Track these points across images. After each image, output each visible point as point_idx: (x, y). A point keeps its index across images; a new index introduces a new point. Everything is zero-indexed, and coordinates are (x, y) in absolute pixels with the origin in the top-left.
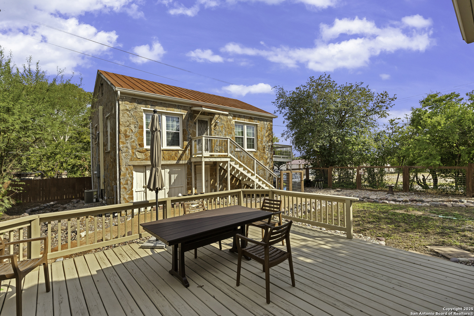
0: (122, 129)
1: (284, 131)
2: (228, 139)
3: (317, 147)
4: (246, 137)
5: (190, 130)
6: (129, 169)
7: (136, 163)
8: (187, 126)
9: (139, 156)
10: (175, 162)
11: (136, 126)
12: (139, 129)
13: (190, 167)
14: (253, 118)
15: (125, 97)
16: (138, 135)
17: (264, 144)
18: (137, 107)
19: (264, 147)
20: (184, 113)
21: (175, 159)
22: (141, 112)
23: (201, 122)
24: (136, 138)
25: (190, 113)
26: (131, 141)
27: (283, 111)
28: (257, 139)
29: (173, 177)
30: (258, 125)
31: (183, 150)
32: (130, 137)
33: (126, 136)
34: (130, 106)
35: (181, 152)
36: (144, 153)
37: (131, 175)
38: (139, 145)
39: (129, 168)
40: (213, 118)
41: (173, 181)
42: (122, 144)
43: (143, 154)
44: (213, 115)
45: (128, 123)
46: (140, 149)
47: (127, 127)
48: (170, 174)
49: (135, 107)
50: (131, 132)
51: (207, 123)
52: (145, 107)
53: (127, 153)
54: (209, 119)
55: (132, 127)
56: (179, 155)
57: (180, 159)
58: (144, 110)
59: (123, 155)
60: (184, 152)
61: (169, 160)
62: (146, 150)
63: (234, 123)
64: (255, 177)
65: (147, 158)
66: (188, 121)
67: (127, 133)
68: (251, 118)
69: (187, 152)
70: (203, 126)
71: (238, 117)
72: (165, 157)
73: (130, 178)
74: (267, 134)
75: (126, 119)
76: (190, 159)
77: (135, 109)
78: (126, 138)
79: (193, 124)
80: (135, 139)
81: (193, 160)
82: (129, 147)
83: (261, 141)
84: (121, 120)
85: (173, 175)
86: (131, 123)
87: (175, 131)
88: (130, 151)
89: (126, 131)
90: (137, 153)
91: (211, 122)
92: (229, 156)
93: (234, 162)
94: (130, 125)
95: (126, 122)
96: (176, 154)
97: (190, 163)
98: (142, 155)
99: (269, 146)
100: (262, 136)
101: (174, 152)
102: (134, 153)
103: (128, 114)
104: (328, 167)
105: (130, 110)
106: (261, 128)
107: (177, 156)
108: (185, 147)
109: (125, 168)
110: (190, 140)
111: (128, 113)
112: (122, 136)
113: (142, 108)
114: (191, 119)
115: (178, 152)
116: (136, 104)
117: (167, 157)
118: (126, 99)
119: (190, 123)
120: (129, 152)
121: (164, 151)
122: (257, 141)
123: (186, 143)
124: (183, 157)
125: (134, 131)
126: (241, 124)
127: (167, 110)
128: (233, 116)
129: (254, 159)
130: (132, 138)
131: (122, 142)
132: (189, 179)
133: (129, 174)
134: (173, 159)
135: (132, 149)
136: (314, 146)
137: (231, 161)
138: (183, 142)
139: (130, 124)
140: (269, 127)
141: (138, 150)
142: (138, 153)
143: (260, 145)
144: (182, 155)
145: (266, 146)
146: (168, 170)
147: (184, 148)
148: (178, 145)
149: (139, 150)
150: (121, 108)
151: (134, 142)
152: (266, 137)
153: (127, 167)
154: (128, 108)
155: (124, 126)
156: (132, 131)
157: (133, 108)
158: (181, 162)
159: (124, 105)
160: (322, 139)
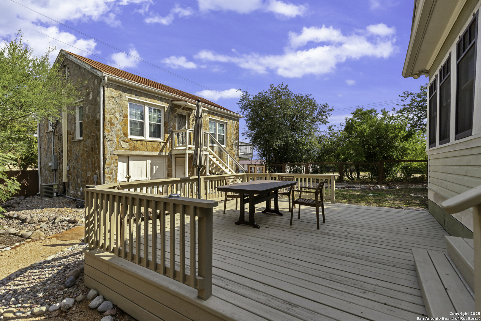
0: (108, 116)
1: (245, 131)
2: (207, 133)
3: (276, 146)
4: (217, 134)
5: (171, 123)
6: (114, 158)
7: (121, 152)
8: (169, 119)
9: (124, 145)
10: (157, 153)
11: (121, 115)
12: (124, 117)
13: (171, 159)
14: (224, 117)
15: (111, 83)
16: (123, 124)
17: (232, 141)
18: (123, 95)
19: (233, 144)
20: (166, 106)
21: (157, 150)
22: (126, 101)
23: (181, 117)
24: (120, 127)
25: (172, 107)
26: (116, 129)
27: (245, 112)
28: (227, 136)
29: (155, 168)
30: (228, 124)
31: (165, 142)
32: (116, 125)
33: (111, 124)
34: (115, 94)
35: (162, 144)
36: (129, 143)
37: (116, 165)
38: (124, 134)
39: (114, 157)
40: (191, 113)
41: (154, 172)
42: (107, 132)
43: (127, 143)
44: (191, 110)
45: (113, 111)
46: (125, 139)
47: (113, 114)
48: (152, 165)
49: (120, 95)
50: (116, 120)
51: (186, 117)
52: (130, 96)
53: (112, 142)
54: (187, 114)
55: (117, 115)
56: (161, 147)
57: (161, 151)
58: (128, 99)
59: (107, 144)
60: (166, 143)
61: (152, 151)
62: (131, 140)
63: (208, 120)
64: (228, 170)
65: (132, 148)
66: (169, 114)
67: (113, 121)
68: (222, 117)
69: (169, 144)
70: (182, 120)
71: (212, 115)
72: (148, 148)
73: (114, 168)
74: (235, 132)
75: (111, 106)
76: (171, 152)
77: (121, 97)
78: (111, 126)
79: (174, 118)
80: (120, 128)
81: (174, 152)
82: (114, 135)
83: (230, 138)
84: (106, 107)
85: (154, 166)
86: (116, 111)
87: (157, 123)
88: (115, 140)
89: (111, 119)
90: (121, 142)
91: (189, 116)
92: (208, 149)
93: (212, 155)
94: (115, 113)
95: (111, 110)
96: (158, 145)
97: (171, 155)
98: (126, 144)
99: (236, 143)
100: (231, 134)
101: (156, 144)
102: (118, 142)
103: (113, 101)
104: (283, 164)
105: (116, 98)
106: (230, 126)
107: (159, 148)
108: (166, 139)
109: (110, 157)
110: (171, 132)
111: (113, 100)
112: (107, 123)
113: (127, 97)
114: (172, 113)
115: (160, 144)
116: (121, 92)
117: (150, 148)
118: (111, 85)
119: (171, 116)
120: (114, 141)
121: (148, 142)
122: (227, 138)
123: (167, 135)
124: (165, 149)
125: (119, 119)
126: (213, 121)
127: (150, 101)
128: (207, 112)
129: (228, 153)
130: (117, 126)
131: (107, 130)
132: (170, 171)
133: (113, 164)
134: (156, 150)
135: (117, 138)
136: (274, 144)
137: (209, 154)
138: (165, 134)
139: (115, 112)
140: (236, 126)
141: (123, 139)
142: (123, 142)
143: (229, 142)
144: (164, 147)
145: (234, 144)
146: (150, 161)
147: (166, 140)
148: (159, 136)
149: (124, 139)
150: (107, 94)
151: (118, 130)
152: (234, 135)
153: (111, 156)
154: (113, 95)
155: (109, 114)
156: (117, 119)
157: (118, 95)
158: (163, 154)
159: (110, 92)
160: (280, 139)
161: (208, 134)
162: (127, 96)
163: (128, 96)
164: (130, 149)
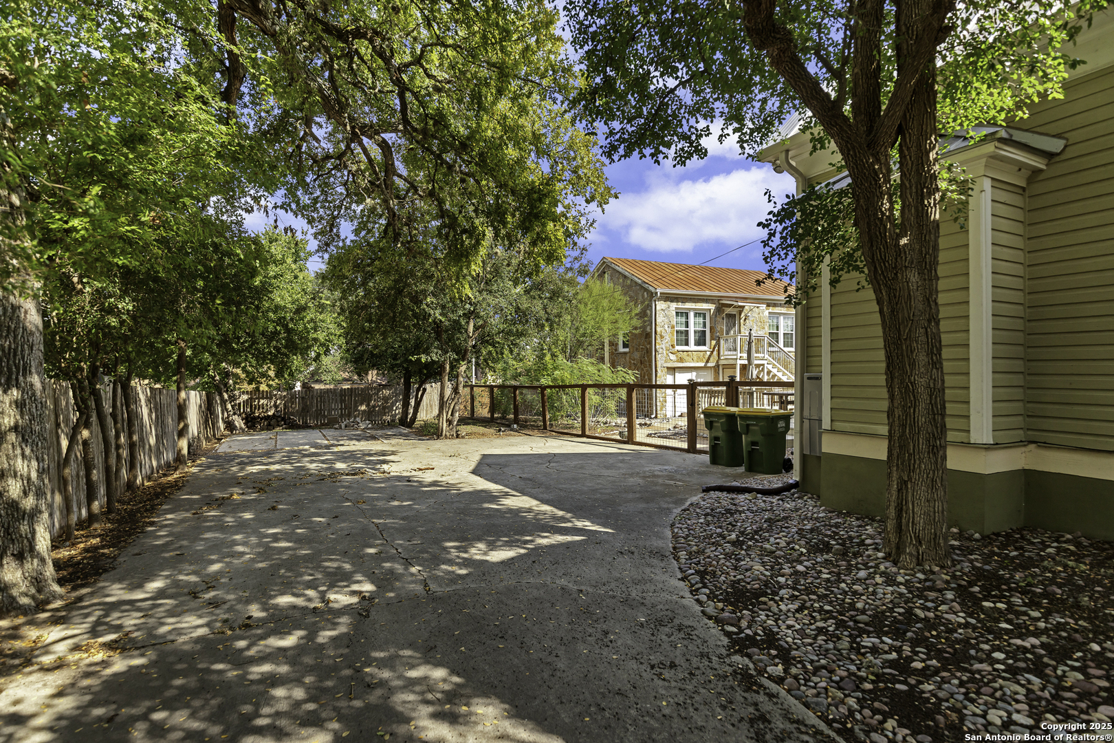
0: (659, 329)
4: (781, 333)
5: (717, 327)
6: (664, 371)
7: (669, 365)
8: (715, 322)
9: (673, 357)
10: (702, 364)
11: (669, 326)
12: (672, 328)
13: (718, 371)
15: (661, 296)
16: (671, 335)
18: (670, 305)
20: (712, 307)
22: (673, 310)
23: (731, 317)
25: (719, 308)
26: (665, 341)
31: (711, 350)
32: (665, 337)
33: (662, 337)
34: (664, 306)
35: (708, 353)
37: (665, 377)
38: (672, 346)
39: (664, 369)
40: (743, 310)
42: (658, 345)
43: (675, 355)
44: (742, 307)
45: (663, 324)
46: (673, 350)
47: (662, 327)
49: (668, 306)
50: (665, 332)
51: (735, 317)
52: (677, 305)
53: (662, 355)
56: (706, 357)
57: (707, 362)
58: (676, 308)
59: (659, 357)
60: (712, 352)
61: (698, 362)
62: (677, 351)
63: (767, 313)
67: (663, 334)
69: (715, 353)
70: (730, 321)
71: (773, 306)
72: (694, 359)
73: (664, 380)
75: (661, 319)
76: (717, 362)
77: (669, 308)
78: (661, 339)
79: (721, 320)
80: (668, 340)
81: (721, 362)
82: (664, 348)
84: (658, 321)
86: (665, 323)
87: (702, 330)
88: (665, 353)
89: (661, 332)
91: (740, 316)
94: (665, 326)
95: (661, 323)
96: (703, 355)
97: (718, 366)
101: (702, 353)
102: (667, 354)
103: (663, 314)
105: (665, 310)
107: (704, 358)
108: (712, 347)
109: (661, 370)
110: (717, 338)
112: (658, 337)
114: (718, 315)
115: (706, 353)
116: (669, 303)
117: (696, 359)
118: (661, 298)
119: (718, 319)
121: (693, 353)
123: (714, 342)
124: (711, 358)
125: (667, 331)
126: (775, 315)
127: (695, 306)
130: (666, 339)
131: (658, 343)
133: (663, 376)
134: (702, 361)
135: (667, 350)
137: (768, 364)
138: (710, 341)
141: (671, 351)
142: (671, 354)
144: (710, 356)
146: (695, 374)
148: (707, 345)
150: (658, 308)
151: (667, 342)
153: (662, 368)
154: (663, 308)
155: (660, 327)
157: (666, 307)
158: (709, 365)
159: (661, 305)
162: (674, 305)
164: (678, 361)
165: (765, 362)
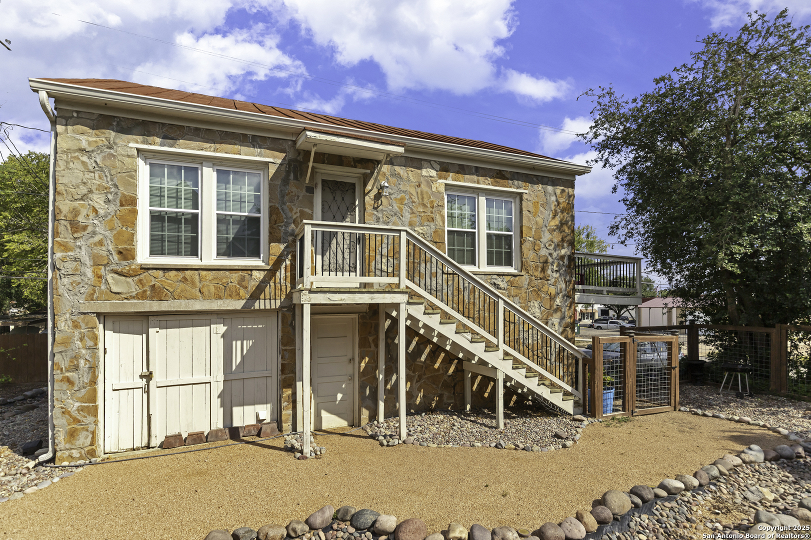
0: (64, 206)
2: (399, 231)
4: (483, 232)
5: (291, 210)
6: (83, 325)
7: (106, 307)
8: (283, 196)
9: (116, 284)
10: (239, 305)
11: (110, 197)
12: (122, 205)
13: (290, 319)
14: (508, 176)
15: (77, 112)
16: (117, 223)
17: (544, 252)
18: (117, 141)
19: (546, 262)
20: (274, 159)
21: (238, 294)
22: (128, 156)
23: (336, 187)
24: (108, 233)
25: (295, 160)
26: (92, 240)
28: (522, 237)
29: (239, 349)
30: (525, 196)
31: (268, 267)
32: (90, 229)
33: (75, 227)
34: (91, 139)
35: (259, 276)
36: (136, 278)
37: (90, 343)
38: (120, 253)
39: (83, 320)
40: (372, 173)
41: (237, 359)
42: (62, 251)
43: (130, 280)
44: (370, 165)
45: (83, 190)
46: (124, 266)
47: (82, 199)
48: (228, 339)
49: (109, 141)
50: (92, 215)
51: (354, 189)
52: (143, 142)
53: (78, 278)
54: (359, 178)
55: (98, 200)
56: (252, 285)
57: (255, 296)
58: (138, 150)
59: (63, 284)
60: (272, 272)
61: (220, 298)
62: (142, 269)
63: (442, 189)
64: (500, 354)
65: (145, 291)
66: (286, 181)
67: (81, 219)
68: (500, 176)
69: (282, 274)
70: (339, 198)
71: (458, 172)
72: (205, 290)
73: (84, 351)
74: (555, 222)
75: (77, 177)
76: (289, 296)
77: (110, 148)
78: (76, 232)
79: (303, 193)
80: (106, 237)
82: (86, 259)
83: (534, 244)
84: (61, 180)
85: (239, 343)
86: (94, 189)
87: (246, 214)
88: (89, 273)
89: (76, 212)
90: (110, 277)
91: (365, 185)
92: (403, 286)
93: (422, 307)
94: (90, 196)
95: (76, 187)
96: (243, 279)
97: (290, 307)
98: (128, 283)
99: (562, 258)
100: (539, 229)
101: (235, 276)
102: (100, 277)
103: (83, 162)
104: (773, 326)
105: (93, 151)
106: (535, 204)
107: (246, 288)
108: (273, 258)
109: (70, 323)
110: (290, 238)
111: (85, 159)
112: (64, 227)
113: (131, 145)
114: (296, 178)
115: (251, 275)
116: (113, 134)
117: (213, 290)
118: (78, 117)
119: (294, 189)
120: (85, 275)
121: (203, 273)
122: (521, 244)
123: (278, 248)
124: (267, 290)
125: (101, 212)
126: (466, 192)
127: (215, 151)
128: (438, 167)
129: (498, 297)
130: (94, 233)
131: (61, 245)
132: (287, 355)
133: (81, 340)
134: (234, 295)
135: (96, 264)
137: (409, 303)
138: (270, 244)
139: (90, 191)
140: (561, 200)
141: (115, 267)
142: (116, 276)
143: (530, 255)
144: (264, 283)
145: (550, 260)
146: (222, 329)
147: (271, 263)
148: (256, 253)
149: (119, 269)
150: (63, 144)
151: (101, 243)
152: (551, 231)
153: (75, 318)
154: (84, 145)
155: (70, 198)
156: (95, 211)
157: (100, 143)
158: (259, 305)
159: (73, 137)
160: (752, 230)
161: (403, 234)
162: (134, 143)
163: (137, 142)
164: (142, 296)
165: (401, 299)
